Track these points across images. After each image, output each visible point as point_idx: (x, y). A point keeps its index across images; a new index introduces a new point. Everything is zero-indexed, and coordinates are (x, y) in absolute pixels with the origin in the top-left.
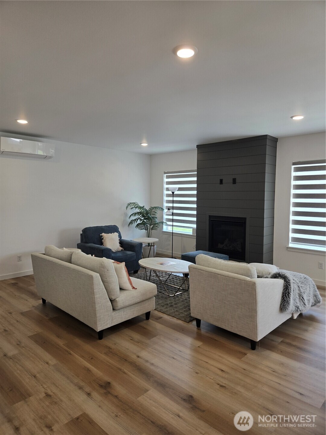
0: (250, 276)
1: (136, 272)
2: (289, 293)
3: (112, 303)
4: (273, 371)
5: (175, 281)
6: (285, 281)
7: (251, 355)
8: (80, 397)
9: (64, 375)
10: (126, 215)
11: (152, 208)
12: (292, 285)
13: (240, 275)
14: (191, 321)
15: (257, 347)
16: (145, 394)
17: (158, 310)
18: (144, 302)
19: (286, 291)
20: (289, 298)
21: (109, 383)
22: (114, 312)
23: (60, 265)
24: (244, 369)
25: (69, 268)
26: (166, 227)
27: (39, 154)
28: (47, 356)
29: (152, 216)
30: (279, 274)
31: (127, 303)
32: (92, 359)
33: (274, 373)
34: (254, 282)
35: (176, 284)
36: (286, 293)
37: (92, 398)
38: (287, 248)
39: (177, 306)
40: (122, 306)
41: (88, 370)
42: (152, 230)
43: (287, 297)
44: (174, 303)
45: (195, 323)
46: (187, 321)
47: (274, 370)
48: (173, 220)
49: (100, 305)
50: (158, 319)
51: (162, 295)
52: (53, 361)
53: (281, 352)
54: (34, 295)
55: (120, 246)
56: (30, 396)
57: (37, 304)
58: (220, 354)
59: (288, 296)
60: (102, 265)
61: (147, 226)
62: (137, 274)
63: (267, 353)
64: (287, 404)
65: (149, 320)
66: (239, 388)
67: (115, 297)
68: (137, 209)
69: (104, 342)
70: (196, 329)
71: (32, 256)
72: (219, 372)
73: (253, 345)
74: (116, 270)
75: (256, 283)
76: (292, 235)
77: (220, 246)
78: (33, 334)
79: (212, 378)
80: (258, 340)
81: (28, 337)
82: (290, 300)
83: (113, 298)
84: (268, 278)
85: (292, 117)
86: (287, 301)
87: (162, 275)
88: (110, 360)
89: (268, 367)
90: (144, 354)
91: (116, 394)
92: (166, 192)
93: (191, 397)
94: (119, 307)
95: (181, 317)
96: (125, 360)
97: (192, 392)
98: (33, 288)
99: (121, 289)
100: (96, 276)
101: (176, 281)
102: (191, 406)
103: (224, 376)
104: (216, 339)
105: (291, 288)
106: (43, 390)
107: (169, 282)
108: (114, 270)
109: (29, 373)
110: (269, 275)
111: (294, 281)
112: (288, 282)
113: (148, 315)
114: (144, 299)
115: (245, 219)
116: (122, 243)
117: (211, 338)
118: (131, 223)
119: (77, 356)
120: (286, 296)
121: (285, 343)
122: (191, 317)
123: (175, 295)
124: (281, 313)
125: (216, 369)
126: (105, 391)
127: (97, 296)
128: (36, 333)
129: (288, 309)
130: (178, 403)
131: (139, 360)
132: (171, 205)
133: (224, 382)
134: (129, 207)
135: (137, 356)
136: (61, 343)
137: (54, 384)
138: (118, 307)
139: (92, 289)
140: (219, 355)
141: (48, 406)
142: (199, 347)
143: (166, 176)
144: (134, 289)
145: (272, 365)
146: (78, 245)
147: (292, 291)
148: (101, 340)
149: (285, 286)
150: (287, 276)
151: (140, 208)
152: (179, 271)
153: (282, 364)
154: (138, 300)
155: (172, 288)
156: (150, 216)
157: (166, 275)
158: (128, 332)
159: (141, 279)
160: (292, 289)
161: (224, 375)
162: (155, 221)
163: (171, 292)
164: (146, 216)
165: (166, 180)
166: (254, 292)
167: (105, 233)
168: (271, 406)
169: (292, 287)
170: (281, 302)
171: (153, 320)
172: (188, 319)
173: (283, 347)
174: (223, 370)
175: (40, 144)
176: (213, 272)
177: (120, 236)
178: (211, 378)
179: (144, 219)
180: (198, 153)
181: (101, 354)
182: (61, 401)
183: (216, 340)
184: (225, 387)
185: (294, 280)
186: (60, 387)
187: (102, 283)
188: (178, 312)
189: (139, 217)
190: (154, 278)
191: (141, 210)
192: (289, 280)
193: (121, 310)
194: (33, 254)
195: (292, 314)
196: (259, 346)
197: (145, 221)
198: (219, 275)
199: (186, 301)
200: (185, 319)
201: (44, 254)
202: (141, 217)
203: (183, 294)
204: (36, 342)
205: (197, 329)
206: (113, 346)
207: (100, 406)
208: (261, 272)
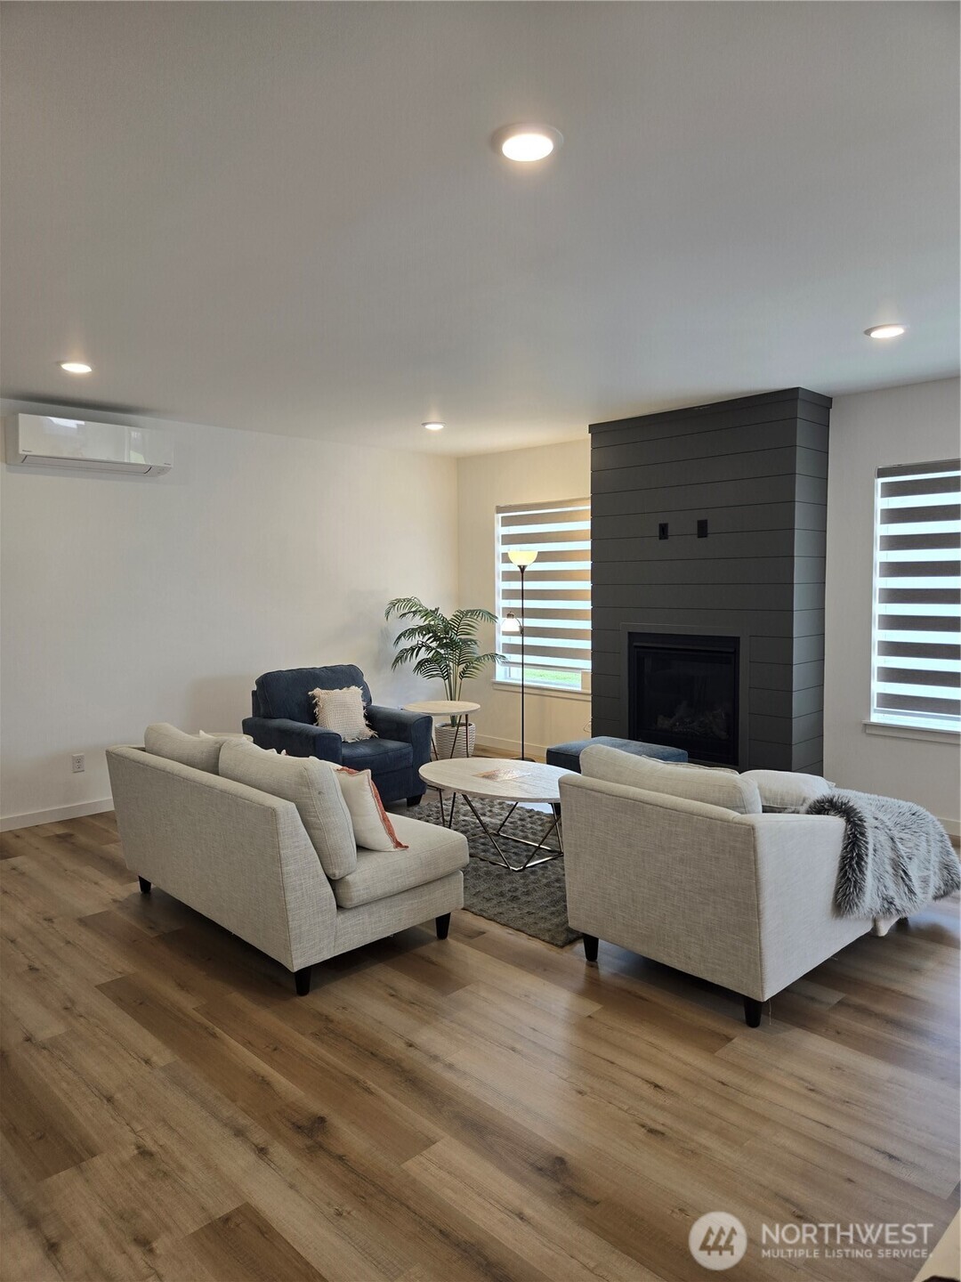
0: (741, 807)
1: (414, 801)
2: (860, 858)
3: (334, 890)
4: (811, 1090)
5: (529, 826)
6: (848, 821)
7: (745, 1043)
8: (236, 1161)
9: (192, 1095)
10: (384, 634)
11: (462, 615)
12: (870, 833)
13: (711, 803)
14: (570, 942)
15: (763, 1017)
16: (424, 1152)
17: (473, 910)
18: (432, 886)
19: (852, 851)
20: (862, 872)
21: (322, 1120)
22: (342, 916)
23: (186, 780)
24: (723, 1083)
25: (210, 788)
26: (506, 669)
27: (133, 462)
28: (148, 1043)
29: (463, 637)
30: (831, 801)
31: (379, 891)
32: (274, 1049)
33: (812, 1095)
34: (749, 825)
35: (530, 836)
36: (852, 858)
37: (269, 1162)
38: (866, 725)
39: (529, 899)
40: (365, 897)
41: (264, 1082)
42: (462, 677)
43: (854, 870)
44: (522, 889)
45: (580, 947)
46: (559, 943)
47: (813, 1085)
48: (523, 650)
49: (299, 893)
50: (473, 936)
51: (487, 867)
52: (163, 1056)
53: (838, 1033)
54: (116, 869)
55: (367, 725)
56: (93, 1155)
57: (126, 895)
58: (652, 1039)
59: (858, 866)
60: (302, 776)
61: (447, 666)
62: (416, 809)
63: (796, 1035)
64: (848, 1186)
65: (448, 938)
66: (704, 1138)
67: (342, 872)
68: (418, 617)
69: (313, 1001)
70: (585, 965)
71: (109, 755)
72: (647, 1091)
73: (753, 1012)
74: (346, 793)
75: (757, 826)
76: (879, 687)
77: (664, 723)
78: (109, 980)
79: (626, 1108)
80: (767, 996)
81: (96, 987)
82: (864, 880)
83: (338, 873)
84: (798, 813)
85: (868, 332)
86: (856, 882)
87: (490, 811)
88: (329, 1055)
89: (796, 1076)
90: (428, 1037)
91: (340, 1151)
92: (501, 567)
93: (560, 1161)
94: (355, 902)
95: (540, 930)
96: (372, 1053)
97: (561, 1147)
98: (113, 849)
99: (361, 848)
100: (286, 809)
101: (531, 828)
102: (559, 1187)
103: (661, 1102)
104: (644, 995)
105: (867, 843)
106: (131, 1137)
107: (511, 831)
108: (340, 793)
109: (94, 1090)
110: (802, 805)
111: (877, 823)
112: (858, 825)
113: (443, 924)
114: (429, 877)
115: (736, 640)
116: (372, 717)
117: (629, 993)
118: (400, 658)
119: (232, 1041)
120: (851, 866)
121: (849, 1006)
122: (570, 930)
123: (525, 868)
124: (837, 917)
125: (639, 1082)
126: (309, 1142)
127: (290, 868)
128: (119, 976)
129: (857, 906)
130: (522, 1180)
131: (412, 1053)
132: (516, 604)
133: (661, 1120)
134: (395, 613)
135: (407, 1043)
136: (188, 1003)
137: (164, 1120)
138: (351, 900)
139: (276, 847)
140: (650, 1040)
141: (143, 1183)
142: (590, 1017)
143: (502, 517)
144: (399, 849)
145: (808, 1072)
146: (245, 722)
147: (871, 852)
148: (303, 998)
149: (849, 838)
150: (855, 807)
151: (427, 614)
152: (536, 796)
153: (838, 1068)
154: (412, 880)
155: (517, 847)
156: (456, 638)
157: (503, 809)
158: (383, 973)
159: (427, 821)
160: (870, 847)
161: (659, 1098)
162: (470, 653)
163: (515, 858)
164: (446, 638)
165: (501, 530)
166: (752, 853)
167: (322, 689)
168: (798, 1192)
169: (870, 840)
170: (837, 885)
171: (458, 940)
172: (562, 938)
173: (842, 1019)
174: (660, 1084)
175: (135, 434)
176: (631, 795)
177: (367, 698)
178: (620, 1108)
179: (437, 647)
180: (593, 448)
181: (301, 1036)
182: (182, 1169)
183: (641, 998)
184: (663, 1134)
185: (877, 819)
186: (180, 1130)
187: (303, 829)
188: (533, 916)
189: (424, 640)
190: (466, 818)
191: (430, 621)
192: (861, 820)
193: (361, 909)
194: (111, 749)
195: (875, 921)
196: (768, 1015)
197: (442, 651)
198: (647, 806)
199: (558, 885)
200: (553, 938)
201: (143, 750)
202: (428, 642)
203: (551, 865)
204: (119, 1001)
205: (587, 965)
206: (337, 1015)
207: (292, 1186)
208: (779, 797)
